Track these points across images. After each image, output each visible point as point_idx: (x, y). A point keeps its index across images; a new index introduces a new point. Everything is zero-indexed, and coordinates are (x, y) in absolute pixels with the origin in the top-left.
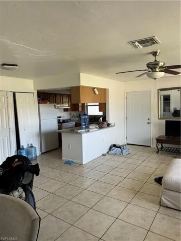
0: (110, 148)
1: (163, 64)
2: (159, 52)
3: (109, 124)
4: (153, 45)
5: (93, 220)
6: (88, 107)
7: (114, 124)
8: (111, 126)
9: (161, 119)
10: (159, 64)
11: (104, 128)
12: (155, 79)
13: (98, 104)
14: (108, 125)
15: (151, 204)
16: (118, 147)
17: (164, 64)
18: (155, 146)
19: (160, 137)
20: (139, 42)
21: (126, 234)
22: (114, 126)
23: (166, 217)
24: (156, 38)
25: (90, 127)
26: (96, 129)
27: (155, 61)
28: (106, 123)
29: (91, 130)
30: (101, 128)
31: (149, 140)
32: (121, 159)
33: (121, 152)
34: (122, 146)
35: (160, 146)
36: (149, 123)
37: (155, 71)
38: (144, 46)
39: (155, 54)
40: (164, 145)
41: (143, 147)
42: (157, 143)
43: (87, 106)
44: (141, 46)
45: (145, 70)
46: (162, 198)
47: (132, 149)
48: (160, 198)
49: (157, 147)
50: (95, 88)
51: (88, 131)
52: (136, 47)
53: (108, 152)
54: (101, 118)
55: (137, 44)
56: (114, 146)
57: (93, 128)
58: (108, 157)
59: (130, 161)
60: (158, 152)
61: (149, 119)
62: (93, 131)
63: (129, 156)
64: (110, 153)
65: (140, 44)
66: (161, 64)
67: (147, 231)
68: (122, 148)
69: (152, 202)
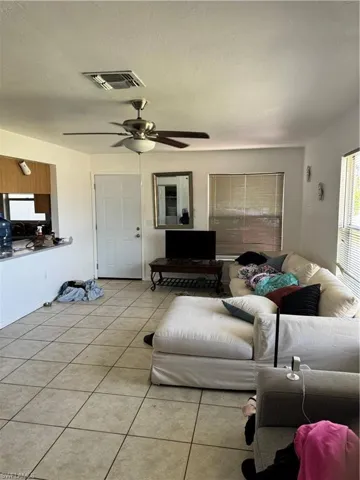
0: (62, 290)
1: (151, 126)
2: (144, 102)
3: (58, 239)
4: (132, 87)
5: (13, 444)
6: (11, 202)
7: (71, 238)
8: (64, 244)
9: (159, 227)
10: (145, 125)
11: (45, 247)
12: (139, 153)
13: (32, 196)
14: (57, 242)
15: (134, 386)
16: (78, 286)
17: (154, 127)
18: (149, 278)
19: (156, 261)
20: (103, 76)
21: (83, 452)
22: (70, 243)
23: (159, 403)
24: (135, 75)
25: (14, 248)
26: (27, 251)
27: (139, 118)
28: (50, 238)
29: (15, 254)
30: (39, 247)
31: (139, 268)
32: (85, 309)
33: (86, 295)
34: (87, 282)
35: (157, 277)
36: (138, 236)
37: (140, 139)
38: (115, 87)
39: (137, 104)
40: (164, 275)
41: (129, 282)
42: (153, 271)
43: (8, 200)
44: (108, 86)
45: (121, 134)
46: (154, 370)
47: (107, 286)
48: (148, 372)
49: (152, 279)
50: (22, 161)
51: (9, 256)
52: (99, 85)
53: (56, 299)
54: (40, 228)
55: (99, 79)
56: (72, 284)
57: (21, 250)
58: (56, 307)
59: (101, 311)
60: (153, 289)
61: (138, 229)
62: (20, 256)
63: (100, 302)
64: (60, 299)
65: (107, 81)
66: (149, 125)
67: (123, 437)
68: (87, 286)
69: (136, 381)
